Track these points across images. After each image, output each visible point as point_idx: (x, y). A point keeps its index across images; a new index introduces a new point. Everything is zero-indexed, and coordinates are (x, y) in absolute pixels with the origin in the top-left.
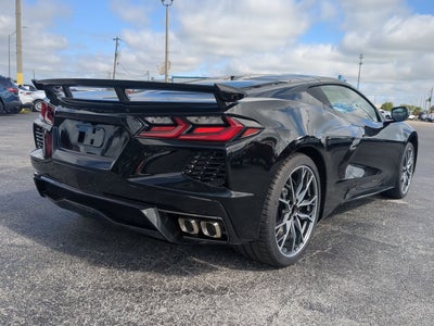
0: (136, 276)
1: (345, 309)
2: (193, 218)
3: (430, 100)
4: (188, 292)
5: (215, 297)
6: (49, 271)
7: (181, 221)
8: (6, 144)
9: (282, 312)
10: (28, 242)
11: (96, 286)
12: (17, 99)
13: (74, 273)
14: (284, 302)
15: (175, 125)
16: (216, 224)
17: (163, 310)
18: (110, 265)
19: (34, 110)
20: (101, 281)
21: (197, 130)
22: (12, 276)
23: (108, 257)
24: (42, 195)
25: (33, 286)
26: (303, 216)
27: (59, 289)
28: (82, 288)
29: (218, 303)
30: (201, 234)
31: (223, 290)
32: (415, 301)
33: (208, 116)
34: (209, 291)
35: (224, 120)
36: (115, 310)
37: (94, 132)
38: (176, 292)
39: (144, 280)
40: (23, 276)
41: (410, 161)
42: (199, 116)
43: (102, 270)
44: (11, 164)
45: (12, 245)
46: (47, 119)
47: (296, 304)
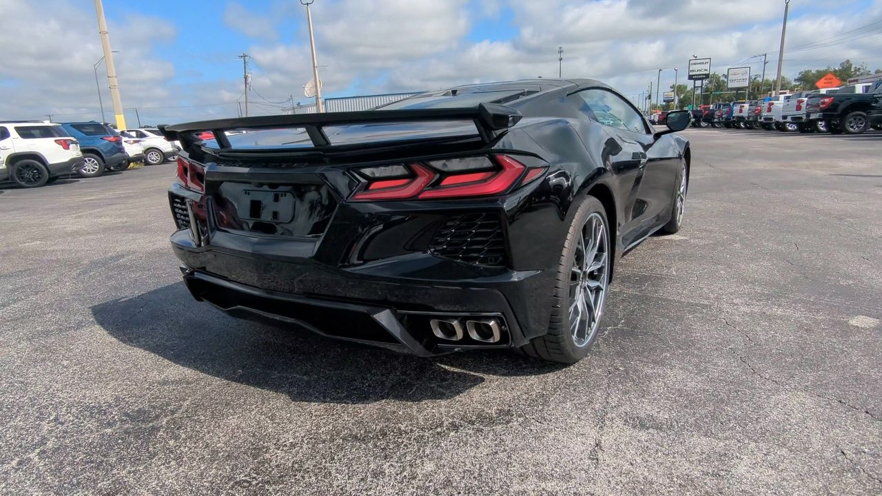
0: (369, 410)
1: (692, 420)
2: (455, 318)
3: (650, 97)
4: (455, 427)
5: (499, 428)
6: (233, 421)
7: (433, 324)
8: (120, 216)
9: (607, 440)
10: (188, 373)
11: (315, 440)
12: (121, 150)
13: (272, 418)
14: (601, 421)
15: (412, 176)
16: (492, 323)
17: (429, 467)
18: (323, 397)
19: (147, 163)
20: (318, 427)
21: (448, 181)
22: (176, 438)
23: (316, 381)
24: (198, 299)
25: (215, 452)
26: (593, 284)
27: (257, 452)
28: (293, 445)
29: (508, 439)
30: (467, 339)
31: (505, 415)
32: (777, 390)
33: (462, 157)
34: (486, 420)
35: (492, 159)
36: (355, 480)
37: (276, 199)
38: (438, 430)
39: (383, 416)
40: (194, 437)
41: (684, 182)
42: (449, 158)
43: (315, 407)
44: (134, 247)
45: (165, 383)
46: (191, 184)
47: (619, 423)
